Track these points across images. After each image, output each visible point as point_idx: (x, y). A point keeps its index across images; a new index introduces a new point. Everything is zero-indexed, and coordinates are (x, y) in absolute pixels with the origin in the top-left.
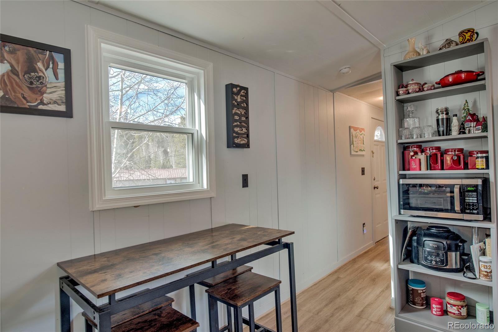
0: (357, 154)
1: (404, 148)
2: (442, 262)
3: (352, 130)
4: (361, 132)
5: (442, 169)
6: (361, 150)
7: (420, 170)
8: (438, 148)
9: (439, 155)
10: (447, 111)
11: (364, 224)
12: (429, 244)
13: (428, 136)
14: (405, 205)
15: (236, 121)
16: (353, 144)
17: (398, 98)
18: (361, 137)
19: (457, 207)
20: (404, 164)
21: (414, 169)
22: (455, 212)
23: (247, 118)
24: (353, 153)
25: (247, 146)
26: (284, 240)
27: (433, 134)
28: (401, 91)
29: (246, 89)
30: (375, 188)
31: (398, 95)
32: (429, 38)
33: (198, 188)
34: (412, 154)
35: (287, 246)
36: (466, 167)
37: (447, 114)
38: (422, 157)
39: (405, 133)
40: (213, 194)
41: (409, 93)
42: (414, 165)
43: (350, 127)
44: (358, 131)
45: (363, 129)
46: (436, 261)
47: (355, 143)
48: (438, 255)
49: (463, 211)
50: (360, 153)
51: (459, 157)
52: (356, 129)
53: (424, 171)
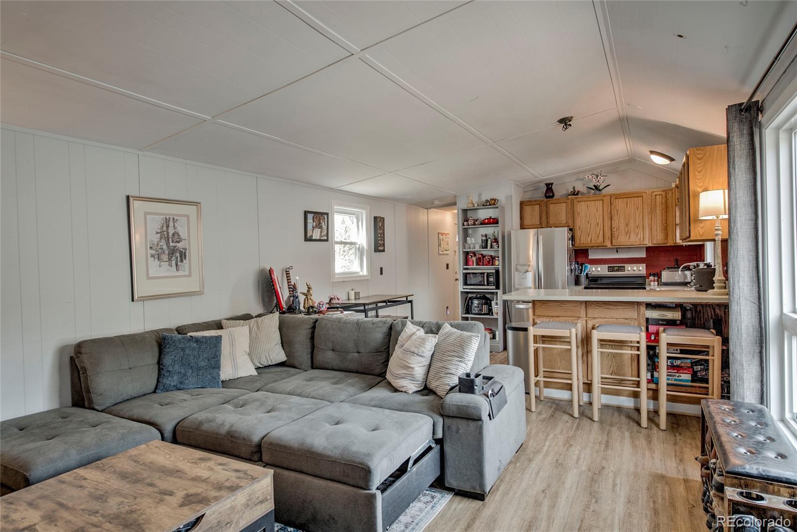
0: (442, 253)
1: (467, 254)
2: (480, 310)
3: (440, 235)
4: (446, 236)
5: (483, 265)
6: (446, 250)
7: (473, 265)
8: (482, 255)
9: (482, 258)
10: (486, 236)
11: (447, 307)
12: (476, 302)
13: (477, 248)
14: (465, 284)
15: (379, 237)
16: (440, 245)
17: (464, 227)
18: (447, 240)
19: (486, 283)
20: (466, 262)
21: (471, 265)
22: (485, 285)
23: (384, 235)
24: (441, 253)
25: (384, 251)
26: (409, 299)
27: (480, 247)
28: (465, 223)
29: (384, 218)
30: (456, 280)
31: (464, 225)
32: (480, 195)
33: (361, 274)
34: (470, 257)
35: (411, 302)
36: (492, 265)
37: (486, 237)
38: (474, 259)
39: (467, 246)
40: (369, 278)
41: (469, 225)
42: (471, 263)
43: (438, 233)
44: (444, 235)
45: (448, 234)
46: (478, 310)
47: (442, 245)
48: (478, 307)
49: (488, 285)
50: (445, 252)
51: (490, 259)
52: (442, 234)
53: (475, 266)
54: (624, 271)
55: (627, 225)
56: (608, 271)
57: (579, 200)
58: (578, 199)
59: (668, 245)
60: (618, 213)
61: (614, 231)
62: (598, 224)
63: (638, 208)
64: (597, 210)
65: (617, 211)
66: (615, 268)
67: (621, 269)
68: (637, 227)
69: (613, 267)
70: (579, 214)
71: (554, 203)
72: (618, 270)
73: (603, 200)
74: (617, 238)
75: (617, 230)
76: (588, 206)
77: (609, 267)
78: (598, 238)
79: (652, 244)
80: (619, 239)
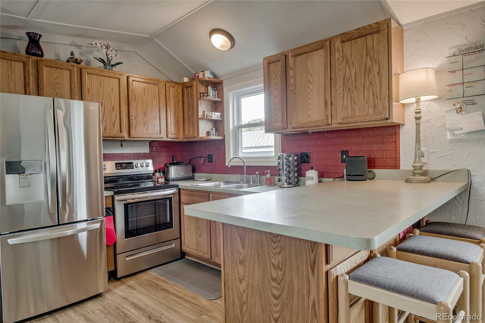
54: (133, 168)
55: (145, 114)
56: (117, 169)
57: (89, 71)
58: (87, 70)
59: (179, 140)
60: (135, 99)
61: (133, 120)
62: (113, 108)
63: (154, 97)
64: (112, 91)
65: (135, 96)
66: (123, 165)
67: (129, 165)
68: (155, 118)
69: (121, 164)
70: (89, 90)
71: (52, 67)
72: (126, 168)
73: (119, 79)
74: (135, 128)
75: (135, 119)
76: (100, 83)
77: (116, 164)
78: (114, 126)
79: (167, 138)
80: (137, 130)
